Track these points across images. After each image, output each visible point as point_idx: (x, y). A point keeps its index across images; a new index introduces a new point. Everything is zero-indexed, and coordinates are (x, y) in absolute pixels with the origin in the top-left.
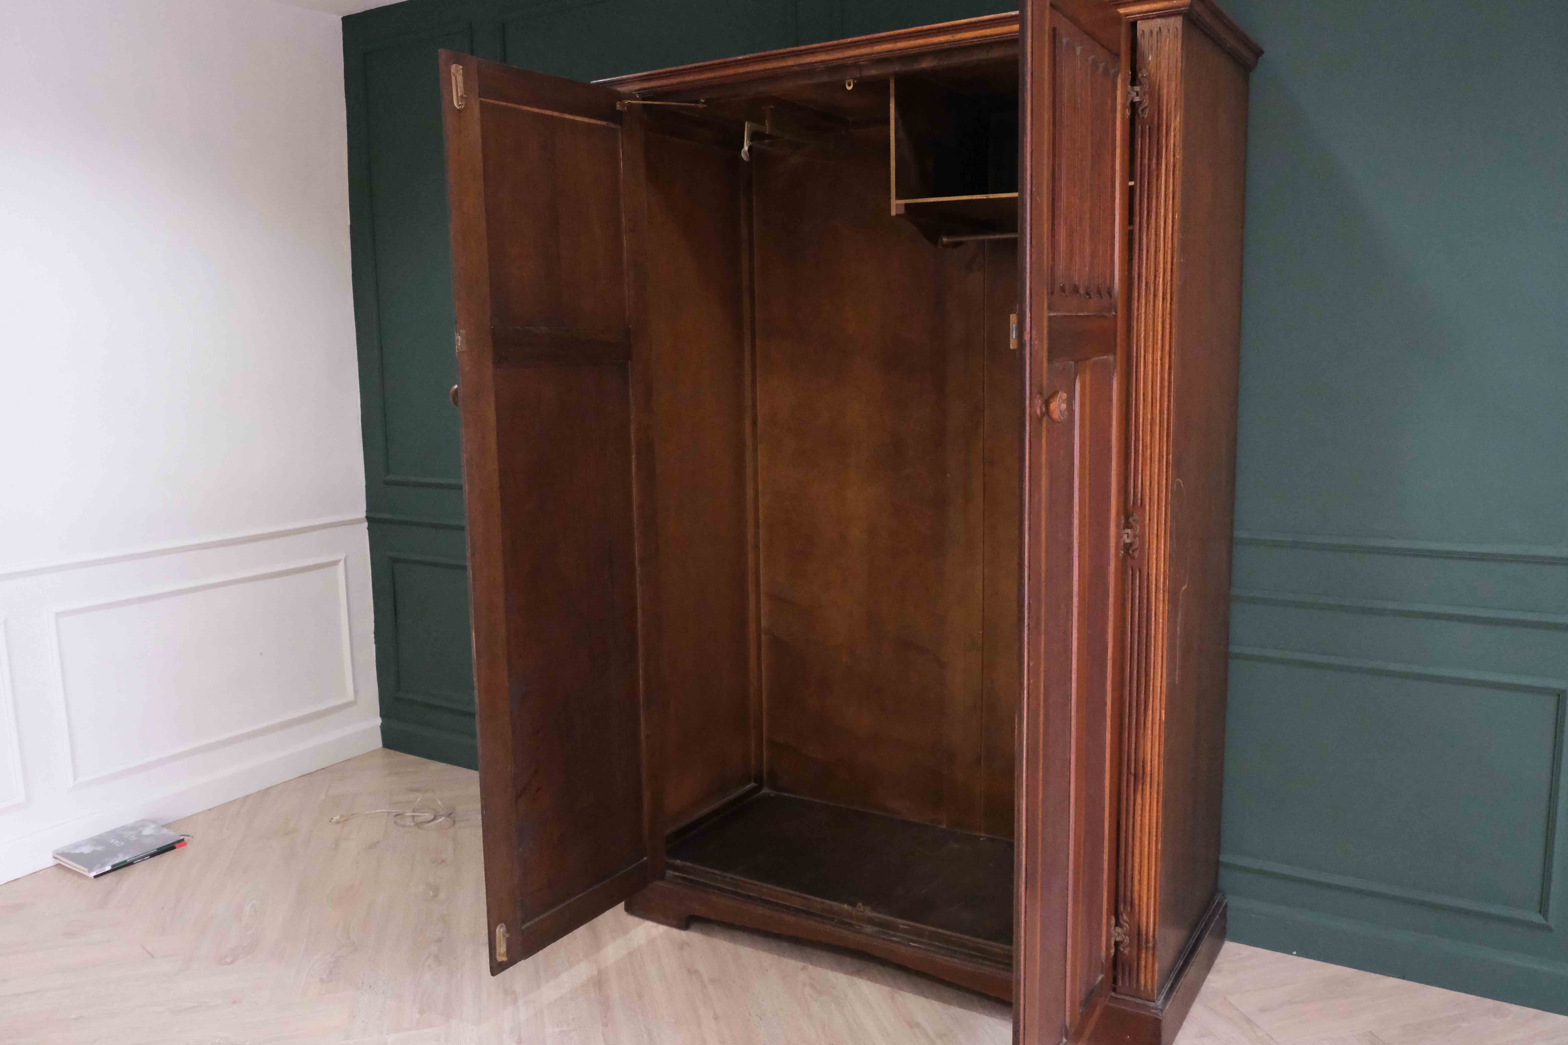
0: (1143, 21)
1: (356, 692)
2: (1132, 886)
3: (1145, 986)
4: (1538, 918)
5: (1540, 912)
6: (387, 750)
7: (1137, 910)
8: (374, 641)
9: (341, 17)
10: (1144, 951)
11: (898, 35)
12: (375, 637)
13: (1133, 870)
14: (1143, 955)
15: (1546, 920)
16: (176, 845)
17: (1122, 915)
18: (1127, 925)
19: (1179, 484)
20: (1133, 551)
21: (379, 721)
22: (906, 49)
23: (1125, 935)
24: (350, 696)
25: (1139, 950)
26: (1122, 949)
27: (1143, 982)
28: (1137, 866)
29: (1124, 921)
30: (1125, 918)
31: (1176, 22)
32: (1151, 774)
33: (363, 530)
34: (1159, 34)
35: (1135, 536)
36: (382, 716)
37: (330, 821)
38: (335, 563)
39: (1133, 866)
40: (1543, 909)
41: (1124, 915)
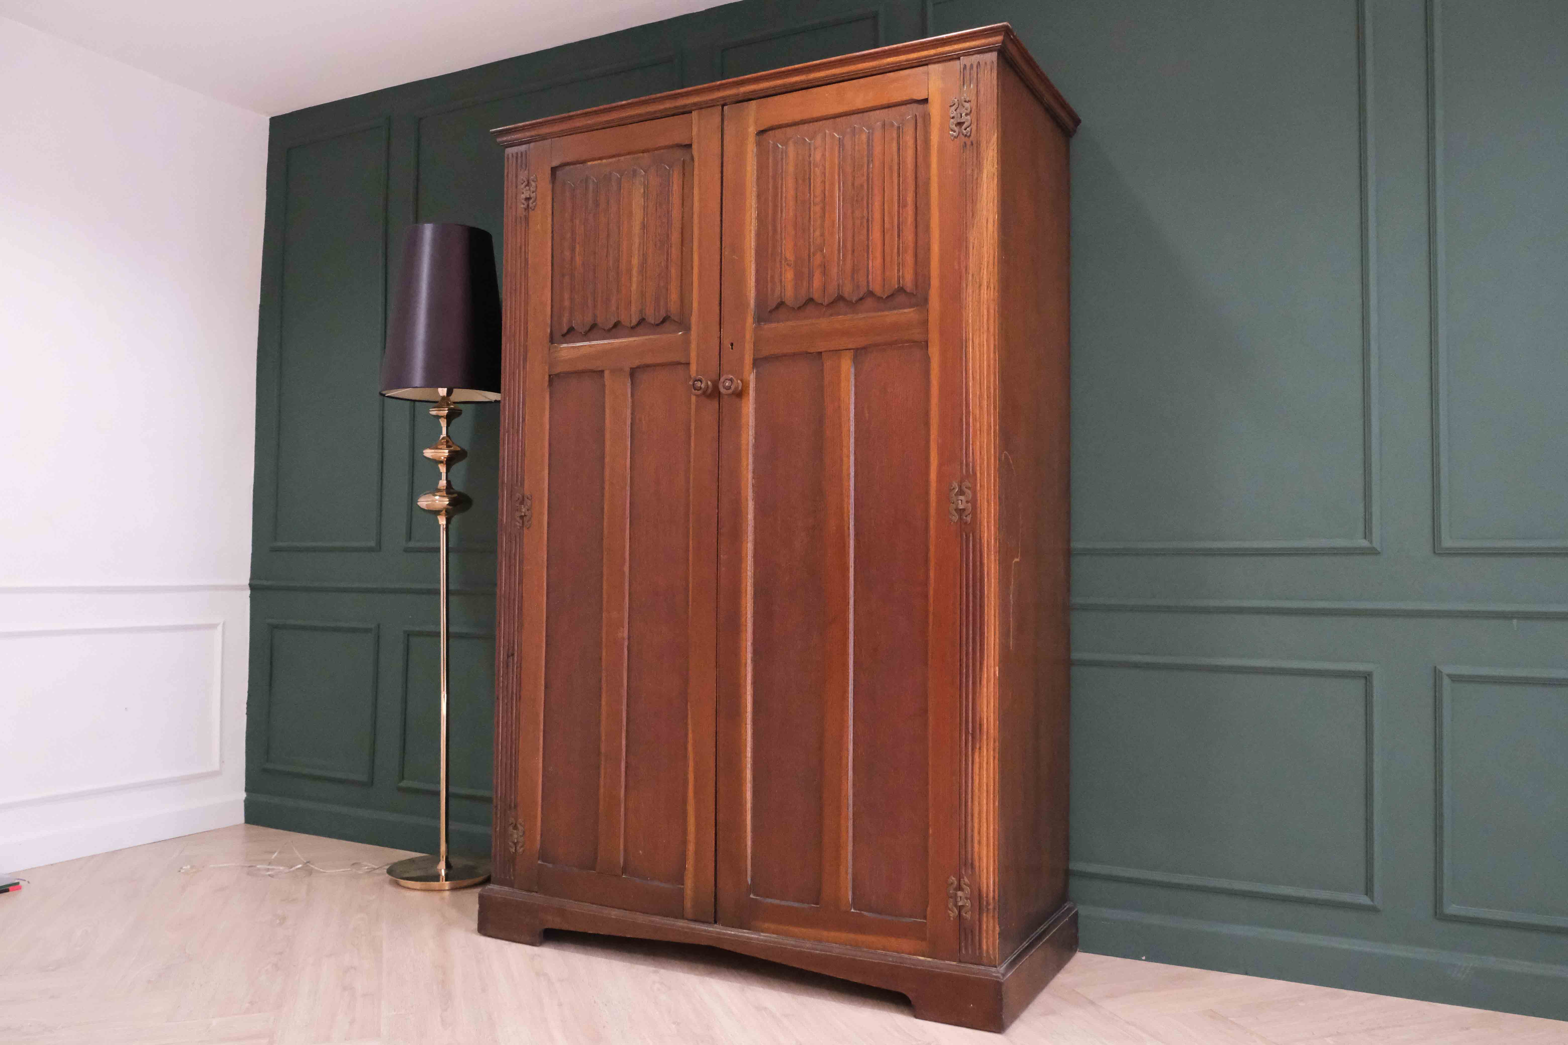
0: (965, 57)
1: (222, 762)
2: (973, 847)
3: (987, 951)
4: (1364, 900)
5: (1367, 894)
6: (249, 826)
7: (977, 873)
8: (246, 712)
9: (269, 117)
10: (985, 915)
11: (761, 76)
12: (247, 708)
13: (972, 831)
14: (985, 919)
15: (1372, 901)
16: (10, 888)
17: (963, 878)
18: (969, 889)
19: (1006, 457)
20: (966, 517)
21: (243, 795)
22: (767, 89)
23: (967, 900)
24: (216, 766)
25: (980, 914)
26: (964, 914)
27: (985, 947)
28: (976, 825)
29: (965, 884)
30: (966, 880)
31: (993, 56)
32: (987, 731)
33: (245, 596)
34: (978, 67)
35: (967, 502)
36: (247, 790)
37: (180, 871)
38: (213, 626)
39: (973, 826)
40: (1369, 890)
41: (965, 877)
